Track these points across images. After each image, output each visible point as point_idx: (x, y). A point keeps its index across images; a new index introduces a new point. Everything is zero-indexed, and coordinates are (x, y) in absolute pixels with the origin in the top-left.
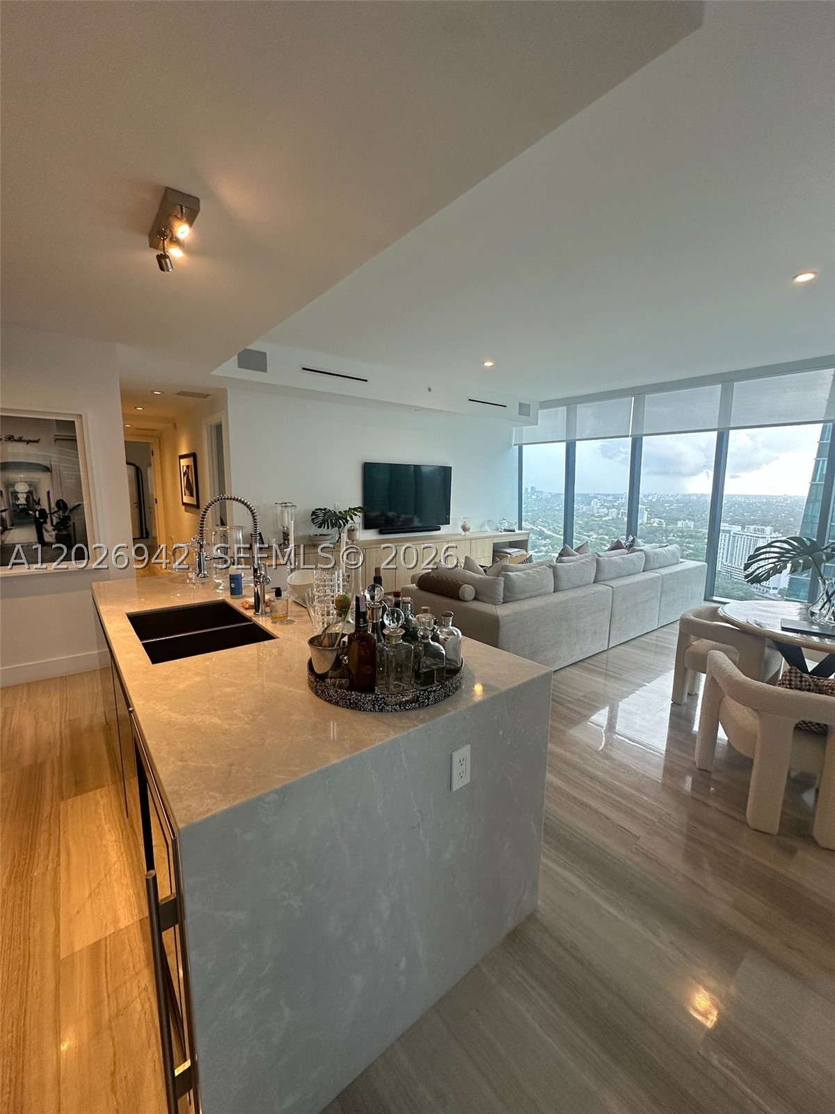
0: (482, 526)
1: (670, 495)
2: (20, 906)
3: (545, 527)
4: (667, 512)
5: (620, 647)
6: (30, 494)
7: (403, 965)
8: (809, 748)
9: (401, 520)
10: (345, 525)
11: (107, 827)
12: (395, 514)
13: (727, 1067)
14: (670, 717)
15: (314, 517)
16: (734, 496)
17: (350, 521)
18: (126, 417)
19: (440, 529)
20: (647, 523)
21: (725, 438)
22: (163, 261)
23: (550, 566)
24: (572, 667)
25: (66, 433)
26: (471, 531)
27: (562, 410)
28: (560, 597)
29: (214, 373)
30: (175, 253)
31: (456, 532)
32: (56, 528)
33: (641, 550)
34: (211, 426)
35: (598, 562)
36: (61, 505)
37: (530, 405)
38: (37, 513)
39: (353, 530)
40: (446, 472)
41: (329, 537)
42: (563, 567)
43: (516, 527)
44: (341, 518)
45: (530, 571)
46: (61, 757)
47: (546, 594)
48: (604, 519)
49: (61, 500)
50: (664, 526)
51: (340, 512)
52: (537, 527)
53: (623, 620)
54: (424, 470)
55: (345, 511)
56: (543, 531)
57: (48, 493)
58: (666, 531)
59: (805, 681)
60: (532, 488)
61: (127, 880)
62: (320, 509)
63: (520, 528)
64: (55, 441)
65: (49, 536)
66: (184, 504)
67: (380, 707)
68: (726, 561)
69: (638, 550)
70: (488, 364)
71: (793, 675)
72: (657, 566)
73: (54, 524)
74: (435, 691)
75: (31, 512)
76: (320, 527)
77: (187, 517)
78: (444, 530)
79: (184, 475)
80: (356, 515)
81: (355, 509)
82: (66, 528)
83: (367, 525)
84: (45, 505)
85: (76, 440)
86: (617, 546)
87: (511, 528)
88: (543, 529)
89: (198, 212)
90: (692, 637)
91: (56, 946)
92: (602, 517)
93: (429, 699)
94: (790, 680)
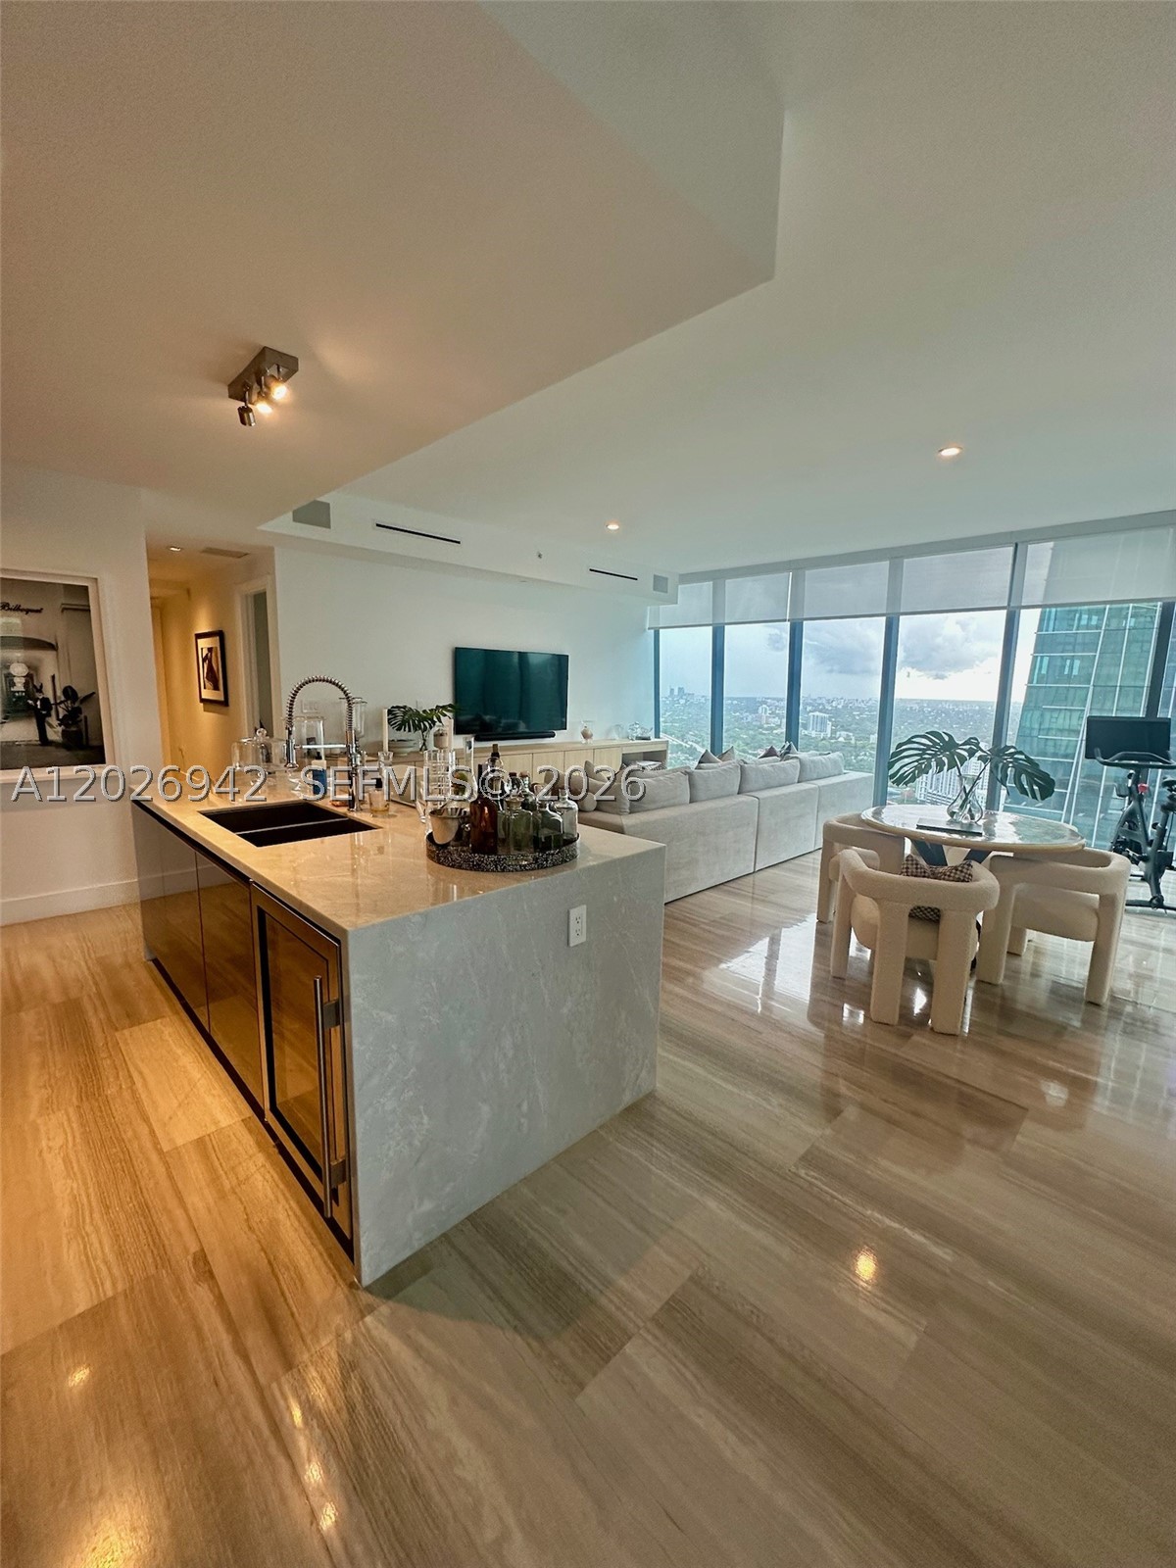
0: (609, 732)
1: (860, 700)
2: (102, 1117)
3: (698, 743)
4: (857, 724)
5: (769, 870)
6: (29, 678)
7: (525, 1107)
8: (923, 933)
9: (502, 725)
10: (431, 728)
11: (179, 1052)
12: (494, 718)
13: (813, 1177)
14: (816, 937)
15: (390, 716)
16: (941, 702)
17: (438, 723)
18: (152, 582)
19: (553, 736)
20: (831, 738)
21: (894, 627)
22: (245, 415)
23: (686, 773)
24: (712, 890)
25: (77, 601)
26: (593, 737)
27: (708, 586)
28: (696, 807)
29: (259, 528)
30: (261, 409)
31: (575, 740)
32: (62, 722)
33: (797, 758)
34: (246, 596)
35: (742, 769)
36: (69, 693)
37: (667, 579)
38: (39, 703)
39: (441, 735)
40: (561, 663)
41: (411, 743)
42: (700, 773)
43: (651, 734)
44: (425, 719)
45: (661, 778)
46: (99, 994)
47: (680, 804)
48: (775, 732)
49: (70, 687)
50: (853, 742)
51: (424, 711)
52: (686, 742)
53: (772, 837)
54: (533, 660)
55: (431, 710)
56: (695, 749)
57: (53, 677)
58: (856, 747)
59: (921, 868)
60: (681, 690)
61: (218, 1090)
62: (398, 707)
63: (657, 736)
64: (62, 611)
65: (55, 733)
66: (202, 700)
67: (501, 868)
68: (931, 787)
69: (792, 758)
70: (613, 527)
71: (910, 862)
72: (815, 776)
73: (61, 717)
74: (553, 854)
75: (30, 702)
76: (399, 729)
77: (207, 719)
78: (560, 736)
79: (204, 660)
80: (445, 715)
81: (444, 707)
82: (76, 723)
83: (459, 729)
84: (48, 693)
85: (89, 611)
86: (770, 753)
87: (645, 735)
88: (694, 745)
89: (296, 371)
90: (837, 845)
91: (156, 1143)
92: (772, 729)
93: (547, 861)
94: (907, 868)
